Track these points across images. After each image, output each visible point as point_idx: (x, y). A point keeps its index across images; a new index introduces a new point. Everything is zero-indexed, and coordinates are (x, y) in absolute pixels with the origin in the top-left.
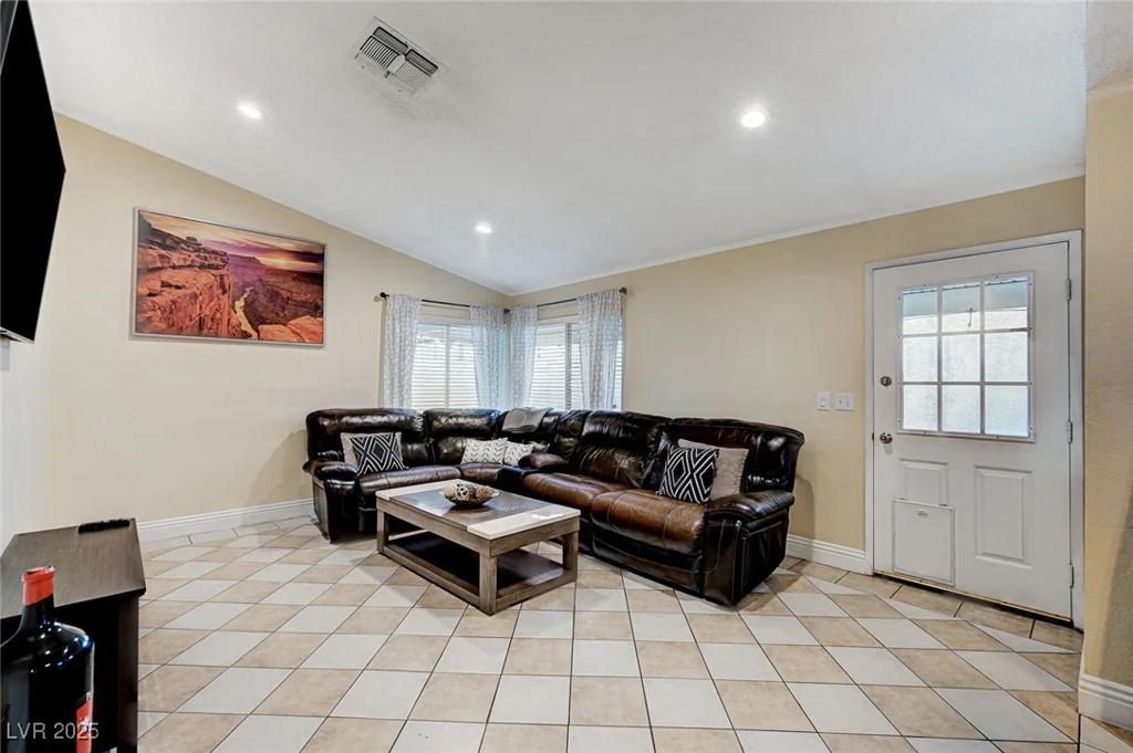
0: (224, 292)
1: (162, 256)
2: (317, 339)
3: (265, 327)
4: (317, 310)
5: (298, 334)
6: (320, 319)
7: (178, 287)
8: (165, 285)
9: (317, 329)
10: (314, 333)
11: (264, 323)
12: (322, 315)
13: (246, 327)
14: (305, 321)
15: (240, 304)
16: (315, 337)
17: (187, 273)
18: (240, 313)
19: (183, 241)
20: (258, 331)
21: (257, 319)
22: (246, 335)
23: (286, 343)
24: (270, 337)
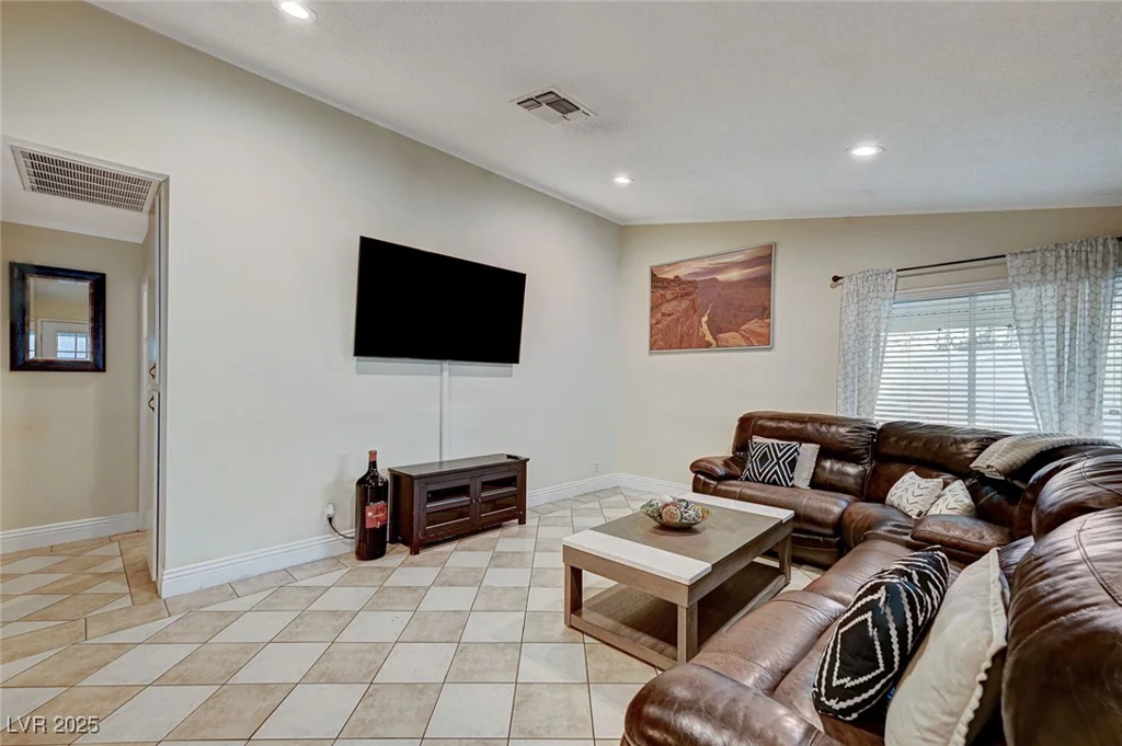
0: (695, 311)
1: (662, 295)
2: (764, 340)
3: (721, 335)
4: (765, 312)
5: (748, 338)
6: (767, 321)
7: (670, 315)
8: (664, 315)
9: (764, 331)
10: (762, 335)
11: (721, 332)
12: (769, 317)
13: (709, 338)
14: (754, 325)
15: (705, 319)
16: (762, 340)
17: (674, 303)
18: (705, 327)
19: (672, 281)
20: (716, 340)
21: (716, 330)
22: (708, 345)
23: (738, 348)
24: (725, 344)
